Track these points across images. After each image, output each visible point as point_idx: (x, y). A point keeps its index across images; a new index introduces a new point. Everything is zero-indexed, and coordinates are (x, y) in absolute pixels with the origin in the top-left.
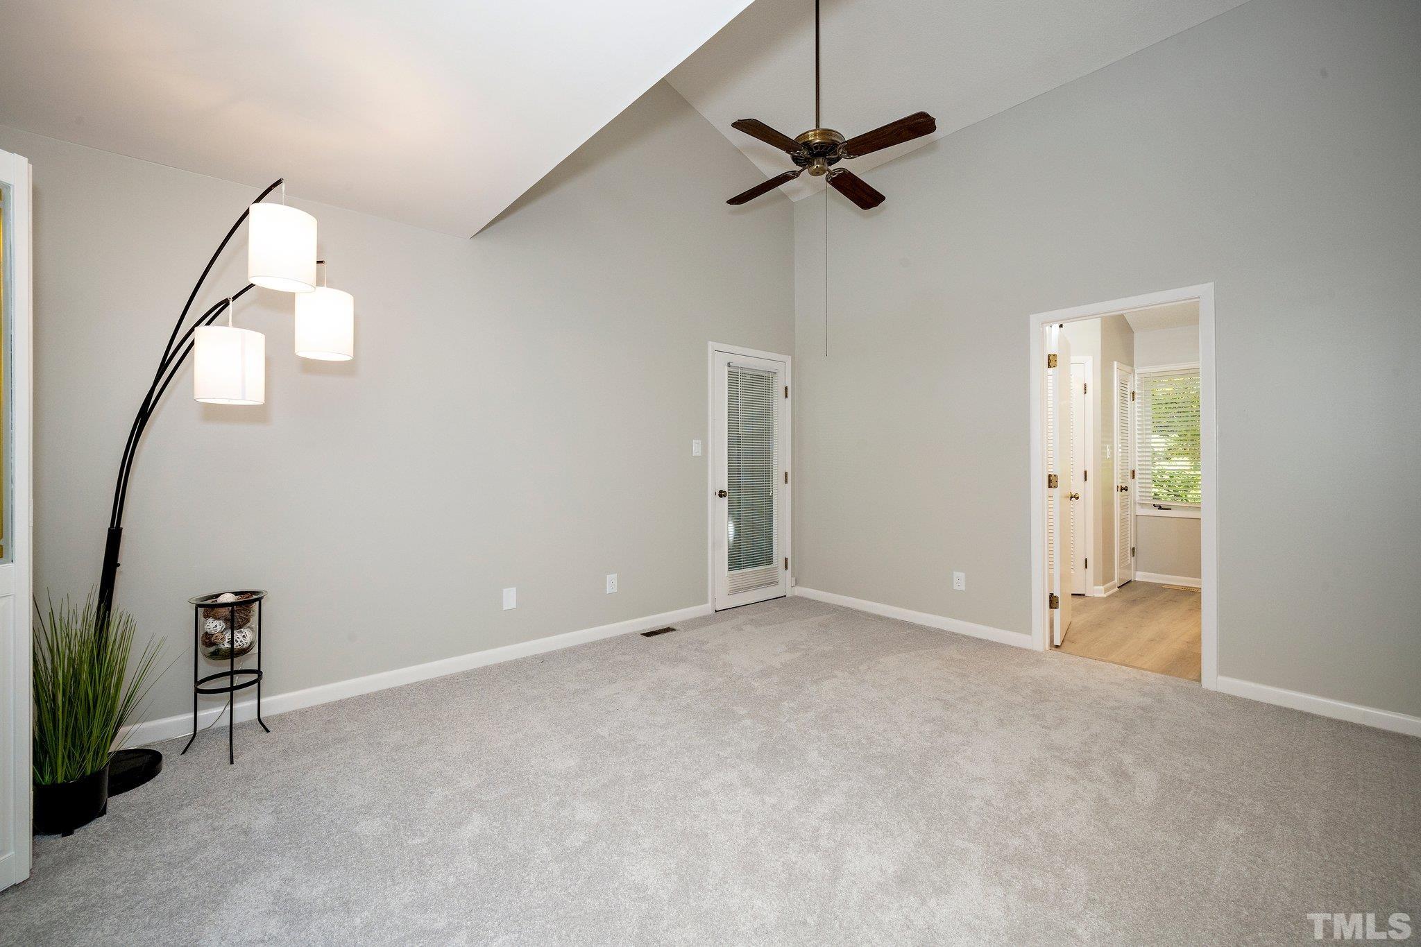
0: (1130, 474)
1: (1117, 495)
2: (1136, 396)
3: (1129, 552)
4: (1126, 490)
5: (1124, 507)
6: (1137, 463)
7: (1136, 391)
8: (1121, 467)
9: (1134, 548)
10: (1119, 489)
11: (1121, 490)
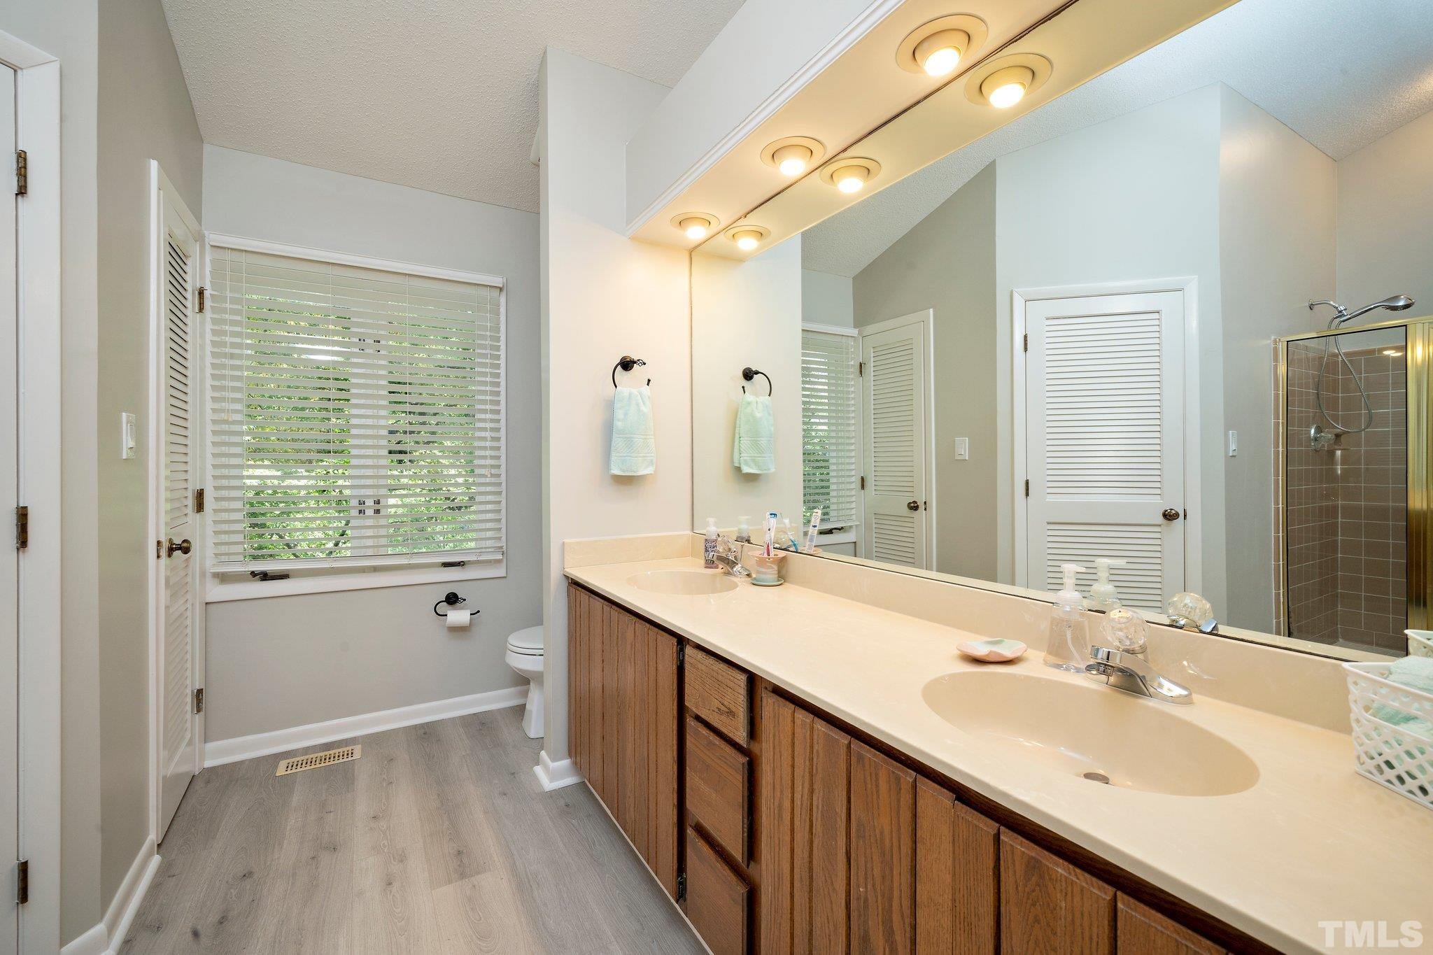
0: (191, 502)
1: (156, 569)
2: (208, 303)
3: (189, 699)
4: (186, 550)
5: (176, 588)
6: (210, 472)
7: (208, 286)
8: (169, 495)
9: (200, 692)
10: (164, 552)
11: (171, 550)
